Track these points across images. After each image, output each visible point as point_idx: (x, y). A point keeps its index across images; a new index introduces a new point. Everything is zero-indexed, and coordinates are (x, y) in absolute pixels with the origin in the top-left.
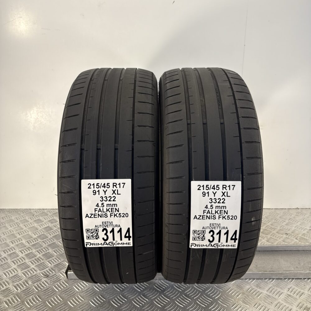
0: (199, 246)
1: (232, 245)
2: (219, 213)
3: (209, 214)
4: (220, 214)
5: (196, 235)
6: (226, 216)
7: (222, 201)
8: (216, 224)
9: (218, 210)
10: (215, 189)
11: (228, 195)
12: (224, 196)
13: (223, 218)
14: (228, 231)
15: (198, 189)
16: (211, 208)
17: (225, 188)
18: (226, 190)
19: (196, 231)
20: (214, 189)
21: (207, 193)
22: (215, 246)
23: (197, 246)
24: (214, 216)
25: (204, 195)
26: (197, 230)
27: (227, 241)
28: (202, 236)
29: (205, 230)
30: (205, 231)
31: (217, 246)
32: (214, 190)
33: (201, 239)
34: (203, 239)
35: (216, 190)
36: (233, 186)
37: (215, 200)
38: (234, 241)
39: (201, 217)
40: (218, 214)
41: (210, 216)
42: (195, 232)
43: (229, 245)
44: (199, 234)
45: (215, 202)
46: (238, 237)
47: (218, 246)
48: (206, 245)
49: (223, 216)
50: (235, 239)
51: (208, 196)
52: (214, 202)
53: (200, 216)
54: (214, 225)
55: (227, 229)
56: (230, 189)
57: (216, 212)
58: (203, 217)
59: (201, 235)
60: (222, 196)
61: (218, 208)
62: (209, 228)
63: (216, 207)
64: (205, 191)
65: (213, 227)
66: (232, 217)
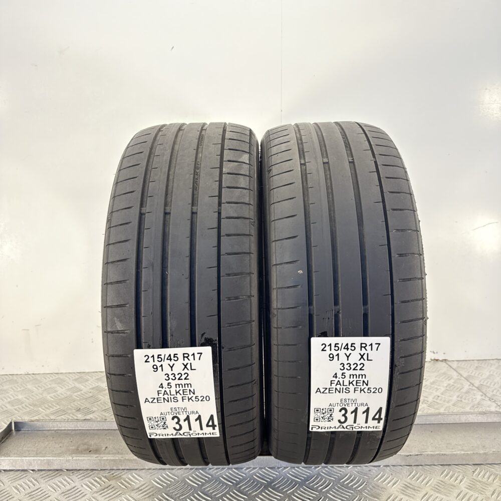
0: (325, 429)
1: (374, 427)
2: (355, 384)
4: (357, 385)
5: (319, 414)
7: (359, 367)
8: (350, 400)
10: (349, 350)
12: (362, 359)
13: (361, 391)
14: (368, 408)
15: (323, 350)
16: (342, 378)
17: (364, 347)
18: (366, 350)
19: (319, 409)
21: (336, 356)
22: (348, 427)
23: (321, 429)
24: (347, 389)
27: (366, 422)
28: (329, 415)
29: (333, 407)
31: (351, 428)
32: (347, 350)
33: (327, 420)
34: (330, 419)
36: (378, 345)
37: (349, 365)
38: (377, 421)
40: (353, 385)
41: (340, 388)
42: (317, 410)
43: (369, 427)
44: (324, 414)
45: (349, 368)
46: (383, 416)
47: (353, 428)
48: (335, 427)
49: (361, 388)
50: (379, 420)
51: (338, 360)
52: (347, 369)
53: (325, 389)
54: (348, 400)
55: (367, 405)
56: (372, 350)
57: (350, 383)
58: (329, 390)
59: (326, 414)
60: (360, 360)
61: (353, 378)
62: (339, 404)
63: (350, 375)
64: (333, 352)
65: (345, 403)
66: (375, 389)
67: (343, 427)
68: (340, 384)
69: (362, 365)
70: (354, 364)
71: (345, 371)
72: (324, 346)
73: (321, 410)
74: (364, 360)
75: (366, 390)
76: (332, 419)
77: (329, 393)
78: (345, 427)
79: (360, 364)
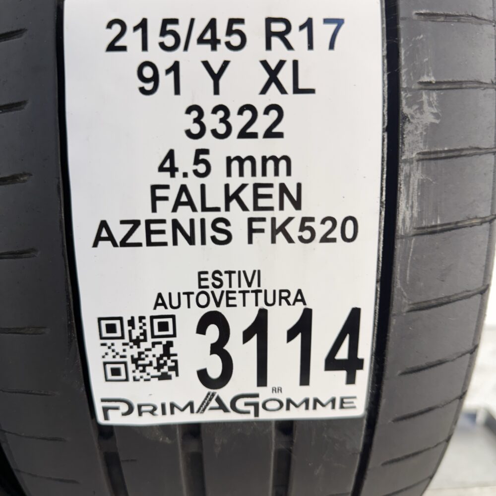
0: (152, 412)
1: (333, 401)
2: (249, 203)
3: (188, 208)
4: (256, 208)
5: (118, 345)
6: (290, 219)
7: (262, 124)
8: (235, 277)
9: (242, 181)
10: (221, 47)
11: (301, 86)
12: (273, 86)
13: (274, 232)
14: (307, 314)
15: (112, 47)
16: (196, 172)
17: (282, 35)
18: (289, 47)
19: (118, 323)
20: (214, 43)
21: (168, 72)
22: (240, 404)
23: (140, 414)
24: (221, 225)
25: (149, 86)
26: (121, 319)
27: (305, 379)
28: (159, 350)
29: (170, 311)
30: (173, 317)
31: (251, 409)
32: (214, 48)
33: (155, 372)
35: (223, 53)
36: (333, 27)
37: (221, 114)
38: (342, 374)
39: (142, 229)
40: (244, 208)
41: (192, 222)
42: (111, 328)
43: (316, 401)
44: (137, 342)
45: (222, 129)
46: (365, 351)
47: (256, 406)
48: (191, 404)
49: (273, 220)
50: (352, 365)
51: (177, 91)
52: (214, 132)
53: (129, 227)
54: (225, 278)
55: (303, 300)
56: (311, 47)
57: (228, 199)
58: (149, 232)
59: (148, 344)
60: (264, 91)
61: (241, 174)
62: (193, 298)
63: (229, 160)
64: (155, 55)
65: (218, 292)
66: (329, 224)
67: (222, 406)
68: (190, 203)
69: (274, 114)
70: (241, 112)
71: (208, 140)
72: (117, 28)
73: (127, 328)
74: (283, 91)
75: (293, 229)
76: (175, 368)
77: (149, 243)
78: (228, 405)
79: (266, 112)
